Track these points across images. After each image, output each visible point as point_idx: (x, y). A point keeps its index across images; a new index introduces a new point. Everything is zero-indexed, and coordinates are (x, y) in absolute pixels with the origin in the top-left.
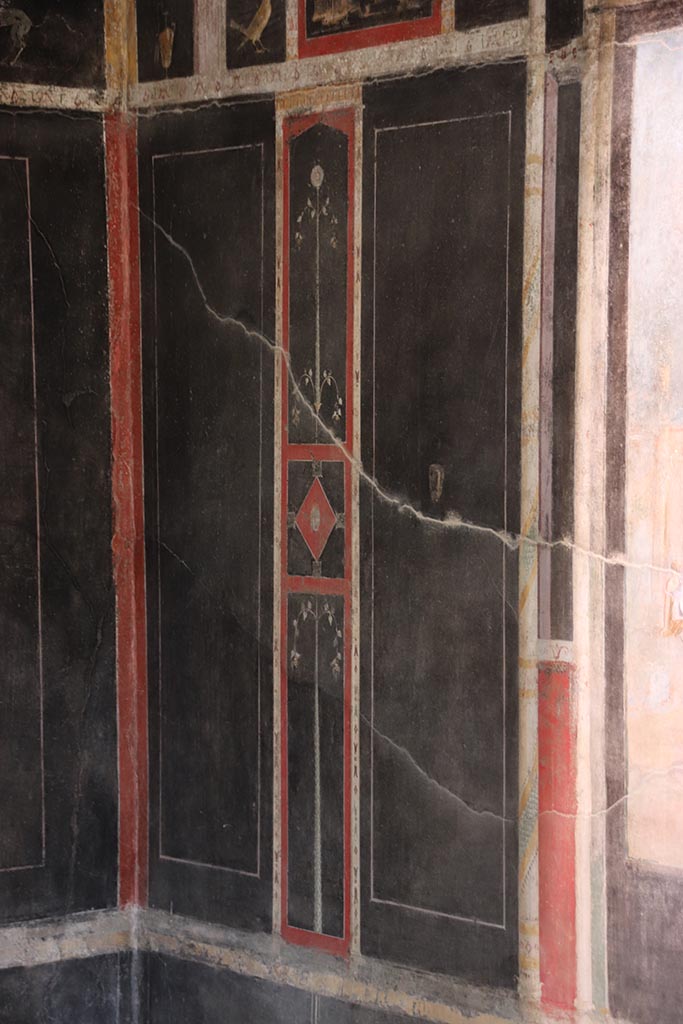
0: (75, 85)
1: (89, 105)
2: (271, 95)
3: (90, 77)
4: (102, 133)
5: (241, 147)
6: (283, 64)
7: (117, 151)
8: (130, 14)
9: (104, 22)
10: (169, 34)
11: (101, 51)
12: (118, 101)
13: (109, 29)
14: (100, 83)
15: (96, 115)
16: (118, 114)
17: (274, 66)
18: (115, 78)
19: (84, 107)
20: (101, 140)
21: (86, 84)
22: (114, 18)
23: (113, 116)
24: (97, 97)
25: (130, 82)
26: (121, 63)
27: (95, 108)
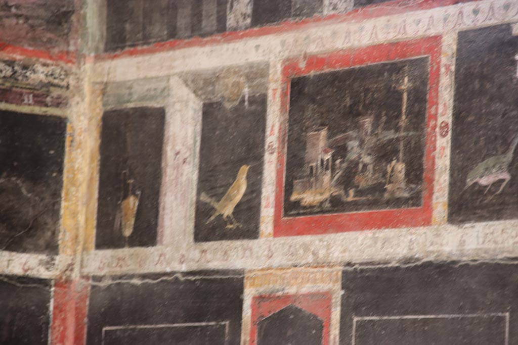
0: (25, 251)
1: (38, 271)
2: (240, 272)
3: (42, 242)
4: (49, 302)
5: (204, 324)
6: (256, 241)
7: (64, 320)
8: (91, 179)
9: (61, 186)
10: (132, 203)
11: (55, 214)
12: (70, 267)
13: (67, 194)
14: (52, 248)
15: (45, 282)
16: (68, 281)
17: (246, 243)
18: (69, 244)
19: (33, 273)
20: (47, 308)
21: (37, 250)
22: (73, 183)
23: (63, 283)
24: (48, 263)
25: (85, 249)
26: (77, 229)
27: (44, 274)
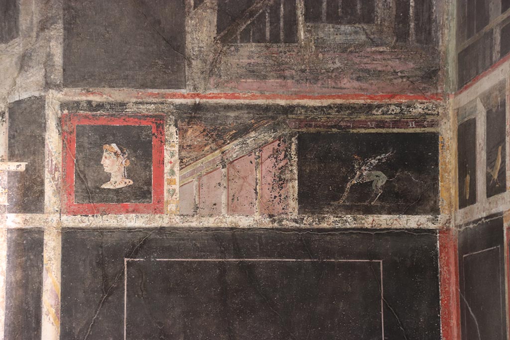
0: (417, 214)
1: (427, 225)
3: (428, 208)
4: (436, 242)
6: (505, 193)
7: (447, 253)
8: (456, 167)
9: (439, 173)
10: (468, 177)
11: (436, 191)
12: (448, 221)
13: (442, 177)
14: (435, 211)
15: (432, 231)
16: (448, 229)
17: (500, 195)
18: (447, 207)
19: (424, 226)
20: (436, 247)
21: (425, 212)
22: (445, 171)
23: (445, 231)
24: (433, 219)
25: (456, 210)
26: (450, 198)
27: (431, 226)
